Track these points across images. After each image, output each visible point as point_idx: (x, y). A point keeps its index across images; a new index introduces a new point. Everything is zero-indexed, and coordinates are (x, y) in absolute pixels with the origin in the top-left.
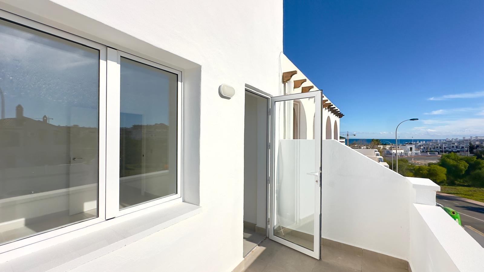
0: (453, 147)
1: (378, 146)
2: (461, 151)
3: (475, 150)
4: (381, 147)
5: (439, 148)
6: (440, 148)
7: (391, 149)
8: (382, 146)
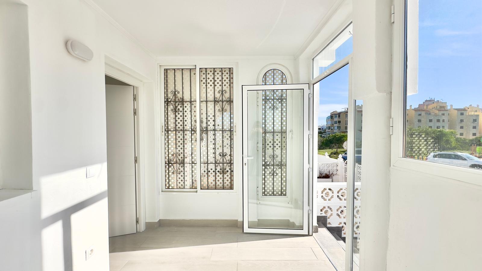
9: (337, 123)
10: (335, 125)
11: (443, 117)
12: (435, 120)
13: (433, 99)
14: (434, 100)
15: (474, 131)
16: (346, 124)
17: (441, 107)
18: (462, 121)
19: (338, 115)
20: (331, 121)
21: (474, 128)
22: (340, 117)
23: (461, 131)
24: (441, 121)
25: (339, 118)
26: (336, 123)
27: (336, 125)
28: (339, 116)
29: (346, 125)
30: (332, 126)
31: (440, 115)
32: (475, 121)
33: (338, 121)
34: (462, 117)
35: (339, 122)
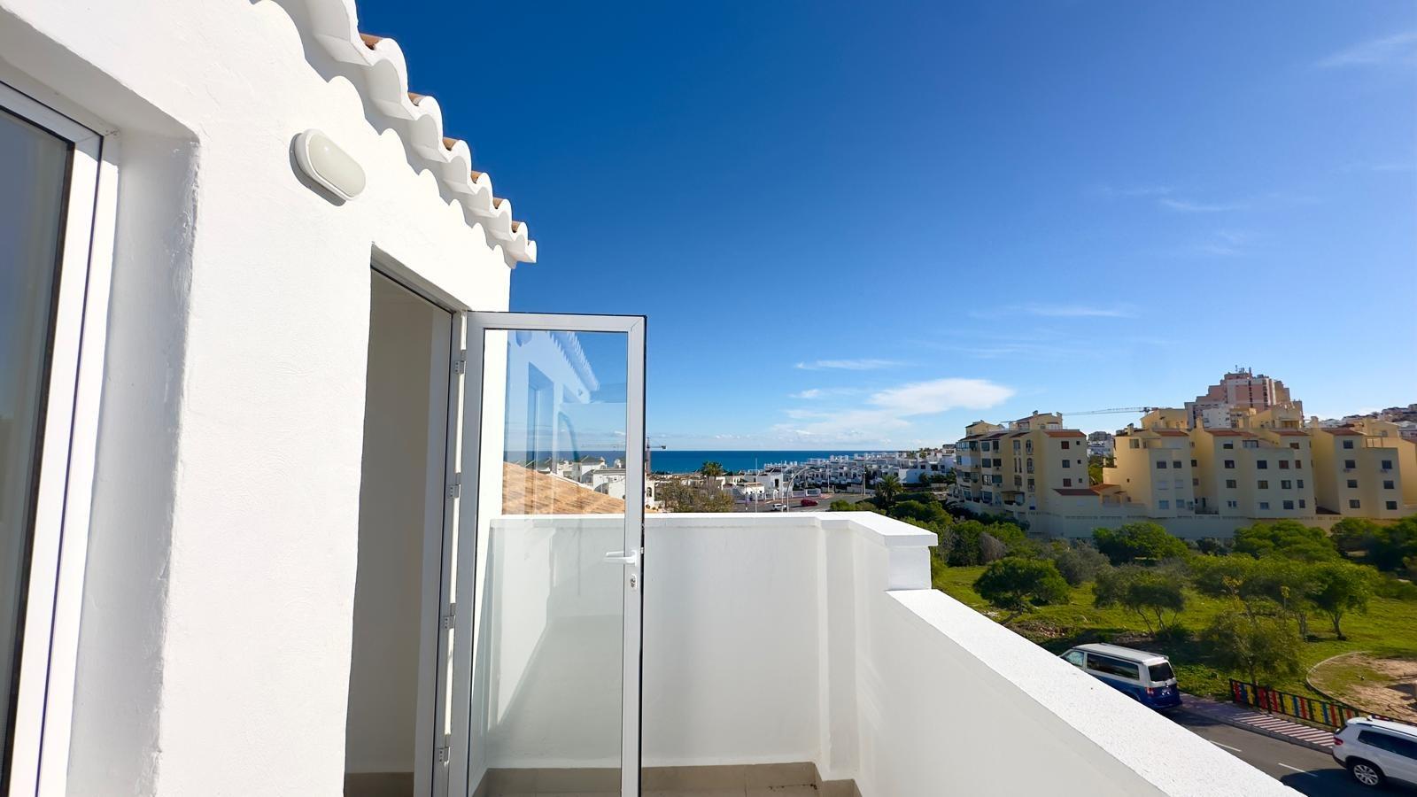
0: (841, 474)
1: (717, 478)
2: (853, 483)
3: (872, 482)
4: (722, 480)
5: (820, 478)
6: (822, 476)
7: (742, 483)
8: (724, 478)
9: (990, 467)
10: (985, 471)
11: (1297, 454)
12: (1273, 464)
13: (1248, 372)
14: (1251, 374)
15: (1390, 495)
16: (1018, 470)
17: (1286, 423)
18: (1350, 465)
19: (991, 443)
20: (971, 455)
21: (1389, 485)
22: (998, 448)
23: (1354, 494)
24: (1292, 465)
25: (997, 452)
26: (986, 463)
27: (988, 472)
28: (996, 446)
29: (1018, 473)
30: (975, 471)
31: (1288, 448)
32: (1387, 465)
33: (994, 460)
34: (1348, 454)
35: (997, 463)
